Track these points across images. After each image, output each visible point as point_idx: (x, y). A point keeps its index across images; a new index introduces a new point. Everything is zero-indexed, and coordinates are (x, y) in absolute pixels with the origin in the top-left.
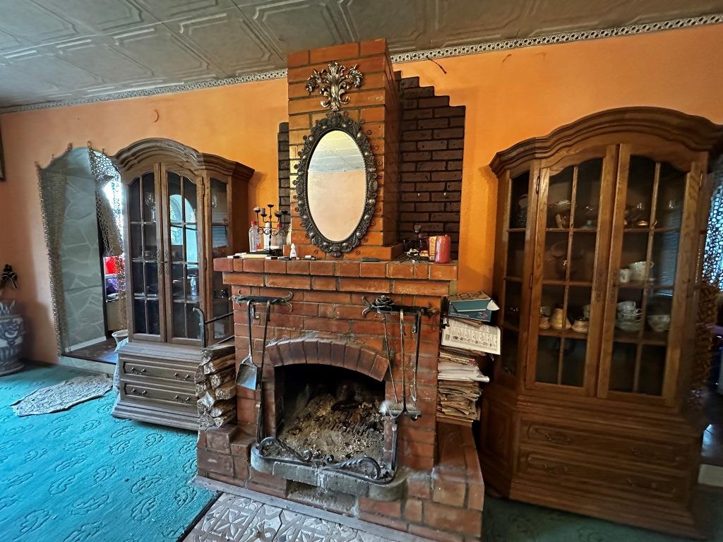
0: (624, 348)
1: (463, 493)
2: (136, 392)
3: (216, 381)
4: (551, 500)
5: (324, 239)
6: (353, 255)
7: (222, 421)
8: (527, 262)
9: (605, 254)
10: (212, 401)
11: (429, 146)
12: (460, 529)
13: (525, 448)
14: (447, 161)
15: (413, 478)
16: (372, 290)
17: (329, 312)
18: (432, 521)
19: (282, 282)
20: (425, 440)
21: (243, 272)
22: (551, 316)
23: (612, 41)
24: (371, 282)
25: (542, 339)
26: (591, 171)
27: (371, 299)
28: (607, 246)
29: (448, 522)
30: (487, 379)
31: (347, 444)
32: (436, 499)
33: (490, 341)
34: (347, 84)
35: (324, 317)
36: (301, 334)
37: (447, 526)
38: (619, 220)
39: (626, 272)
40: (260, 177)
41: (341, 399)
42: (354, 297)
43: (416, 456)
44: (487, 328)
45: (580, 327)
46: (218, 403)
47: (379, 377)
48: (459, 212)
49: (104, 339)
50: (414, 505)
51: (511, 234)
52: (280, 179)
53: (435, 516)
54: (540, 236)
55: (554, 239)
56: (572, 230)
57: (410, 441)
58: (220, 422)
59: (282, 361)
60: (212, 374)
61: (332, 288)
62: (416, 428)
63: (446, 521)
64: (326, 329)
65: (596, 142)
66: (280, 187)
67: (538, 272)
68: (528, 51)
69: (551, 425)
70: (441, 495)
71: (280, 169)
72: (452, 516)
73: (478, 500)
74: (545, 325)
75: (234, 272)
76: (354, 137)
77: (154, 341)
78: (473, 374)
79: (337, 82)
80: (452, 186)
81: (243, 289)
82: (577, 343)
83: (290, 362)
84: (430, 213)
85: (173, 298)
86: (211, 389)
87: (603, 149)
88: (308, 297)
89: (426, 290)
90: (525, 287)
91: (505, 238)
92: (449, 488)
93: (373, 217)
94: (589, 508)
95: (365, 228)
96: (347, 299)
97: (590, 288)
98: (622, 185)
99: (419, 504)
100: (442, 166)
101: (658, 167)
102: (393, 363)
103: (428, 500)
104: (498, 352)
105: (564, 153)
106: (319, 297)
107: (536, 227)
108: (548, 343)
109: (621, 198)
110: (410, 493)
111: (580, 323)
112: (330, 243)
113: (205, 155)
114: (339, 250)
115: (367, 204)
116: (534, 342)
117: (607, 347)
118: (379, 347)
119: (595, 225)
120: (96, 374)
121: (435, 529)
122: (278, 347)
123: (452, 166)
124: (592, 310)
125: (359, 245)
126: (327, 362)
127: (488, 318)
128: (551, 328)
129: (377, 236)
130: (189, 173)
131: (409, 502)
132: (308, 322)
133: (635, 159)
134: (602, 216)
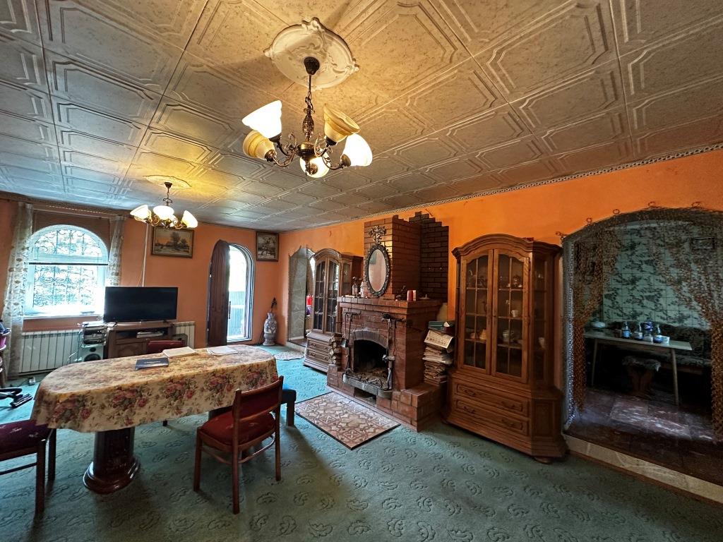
1: (410, 398)
2: (312, 355)
3: (335, 345)
5: (373, 290)
6: (381, 297)
7: (336, 362)
9: (491, 300)
12: (410, 416)
14: (441, 252)
15: (396, 393)
16: (384, 311)
18: (400, 411)
19: (357, 307)
21: (346, 302)
24: (384, 308)
26: (484, 260)
28: (492, 297)
32: (402, 400)
33: (444, 342)
34: (380, 233)
35: (370, 321)
36: (363, 328)
37: (405, 414)
43: (399, 384)
44: (447, 336)
45: (482, 337)
46: (335, 354)
47: (386, 346)
48: (447, 277)
50: (394, 402)
54: (463, 292)
56: (476, 289)
57: (397, 377)
59: (355, 338)
62: (399, 371)
63: (405, 411)
64: (370, 327)
65: (485, 248)
67: (463, 308)
68: (474, 199)
72: (407, 409)
73: (415, 403)
76: (382, 252)
77: (319, 333)
78: (439, 359)
79: (377, 232)
80: (444, 265)
81: (346, 309)
82: (482, 347)
83: (358, 339)
84: (434, 278)
85: (328, 314)
87: (487, 251)
88: (365, 313)
92: (406, 396)
93: (389, 282)
95: (386, 286)
96: (377, 314)
97: (486, 318)
98: (496, 268)
100: (439, 255)
101: (511, 259)
103: (399, 401)
104: (449, 348)
105: (472, 253)
107: (461, 288)
110: (393, 397)
112: (375, 292)
113: (342, 255)
114: (377, 295)
115: (386, 277)
116: (462, 343)
117: (495, 348)
119: (486, 287)
121: (402, 415)
122: (354, 333)
123: (444, 254)
125: (384, 293)
126: (370, 340)
127: (445, 331)
132: (365, 323)
133: (501, 256)
134: (489, 282)
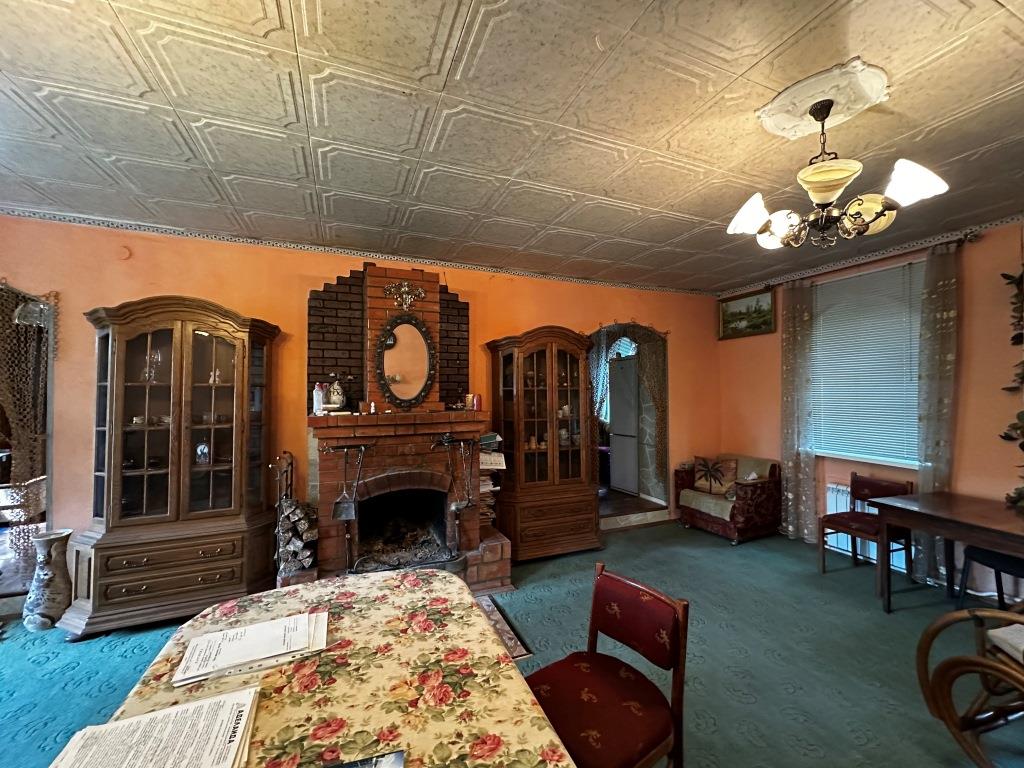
0: (563, 455)
1: (500, 551)
2: (129, 592)
3: (303, 526)
5: (397, 399)
6: (418, 409)
7: (311, 560)
8: (515, 408)
9: (551, 402)
10: (300, 544)
12: (499, 575)
14: (459, 339)
15: (470, 554)
16: (440, 431)
17: (407, 450)
18: (483, 576)
19: (370, 432)
20: (474, 530)
21: (337, 427)
22: (528, 441)
23: (543, 280)
24: (440, 426)
25: (526, 455)
26: (542, 354)
27: (436, 438)
28: (552, 397)
29: (493, 573)
30: (498, 488)
32: (486, 560)
33: (497, 462)
35: (403, 454)
36: (384, 471)
37: (491, 576)
38: (556, 383)
39: (560, 412)
42: (425, 438)
43: (469, 540)
44: (496, 454)
45: (543, 446)
46: (306, 546)
47: (444, 488)
48: (467, 375)
50: (472, 570)
51: (504, 391)
53: (485, 573)
54: (521, 393)
55: (528, 394)
56: (536, 389)
57: (465, 531)
58: (308, 562)
59: (368, 493)
60: (300, 520)
61: (411, 432)
62: (468, 521)
63: (491, 573)
64: (405, 464)
65: (543, 340)
67: (522, 414)
68: (503, 276)
70: (488, 557)
72: (494, 568)
73: (508, 554)
74: (526, 448)
75: (329, 427)
76: (420, 330)
78: (488, 487)
79: (408, 293)
80: (463, 356)
81: (330, 442)
82: (544, 454)
83: (377, 494)
84: (448, 375)
86: (298, 535)
87: (546, 345)
88: (389, 441)
89: (472, 428)
90: (516, 423)
91: (501, 393)
92: (492, 550)
93: (433, 383)
95: (427, 389)
96: (420, 439)
97: (546, 422)
98: (555, 365)
99: (475, 568)
100: (455, 342)
101: (568, 356)
102: (454, 479)
103: (482, 563)
104: (505, 468)
105: (528, 345)
106: (398, 441)
107: (517, 388)
108: (530, 456)
109: (555, 371)
110: (469, 563)
111: (543, 443)
112: (403, 401)
113: (254, 320)
114: (410, 405)
115: (430, 374)
116: (523, 457)
117: (557, 454)
118: (443, 469)
119: (545, 385)
121: (485, 581)
122: (365, 484)
123: (462, 342)
124: (548, 435)
125: (423, 402)
126: (408, 487)
127: (495, 446)
128: (530, 449)
129: (435, 396)
131: (469, 570)
132: (389, 461)
133: (559, 351)
134: (548, 381)
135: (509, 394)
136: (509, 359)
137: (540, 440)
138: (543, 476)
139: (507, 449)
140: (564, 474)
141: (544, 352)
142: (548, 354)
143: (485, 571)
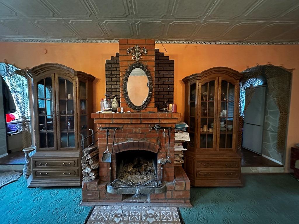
0: (222, 136)
1: (184, 185)
2: (42, 174)
3: (91, 162)
4: (207, 185)
5: (134, 105)
6: (144, 111)
8: (196, 111)
9: (217, 108)
10: (90, 170)
11: (163, 72)
12: (184, 197)
13: (198, 169)
14: (169, 78)
15: (168, 184)
16: (153, 122)
17: (137, 131)
18: (175, 197)
19: (119, 121)
20: (171, 171)
21: (104, 119)
22: (203, 127)
23: (214, 45)
24: (153, 120)
25: (201, 135)
27: (152, 125)
28: (217, 105)
29: (180, 196)
30: (186, 149)
31: (143, 178)
32: (176, 189)
33: (186, 137)
34: (142, 53)
35: (135, 133)
36: (127, 140)
37: (179, 197)
38: (219, 98)
39: (221, 113)
40: (98, 80)
41: (135, 163)
42: (146, 125)
43: (168, 177)
44: (185, 133)
45: (211, 130)
46: (93, 170)
47: (156, 151)
48: (173, 95)
49: (7, 154)
50: (169, 193)
51: (190, 102)
52: (106, 81)
53: (176, 195)
54: (200, 103)
55: (203, 104)
56: (208, 101)
57: (166, 172)
58: (93, 178)
59: (119, 150)
60: (90, 159)
61: (139, 122)
62: (168, 167)
63: (179, 196)
64: (136, 137)
65: (213, 76)
66: (106, 84)
67: (200, 114)
68: (192, 45)
69: (205, 161)
70: (178, 187)
71: (106, 78)
72: (181, 194)
73: (189, 187)
74: (201, 131)
75: (100, 119)
76: (145, 71)
78: (181, 148)
79: (138, 52)
80: (171, 86)
81: (102, 125)
82: (211, 135)
83: (123, 151)
84: (164, 95)
86: (89, 165)
87: (215, 78)
88: (129, 126)
89: (171, 121)
90: (196, 119)
91: (189, 103)
92: (180, 184)
93: (151, 97)
94: (216, 184)
95: (148, 101)
96: (144, 126)
97: (213, 118)
98: (220, 88)
99: (170, 192)
100: (167, 79)
101: (228, 83)
102: (161, 147)
103: (173, 190)
104: (189, 140)
105: (205, 78)
106: (133, 126)
107: (198, 101)
108: (203, 135)
109: (220, 92)
110: (167, 189)
111: (211, 129)
112: (136, 107)
113: (78, 72)
114: (139, 109)
115: (149, 93)
116: (199, 136)
117: (218, 135)
118: (155, 141)
119: (213, 99)
120: (8, 171)
121: (176, 199)
122: (118, 145)
123: (170, 79)
124: (214, 125)
125: (146, 107)
126: (137, 149)
127: (185, 130)
128: (203, 131)
129: (152, 104)
130: (70, 78)
131: (167, 192)
132: (129, 135)
133: (223, 81)
134: (215, 97)
135: (193, 104)
136: (193, 86)
137: (209, 127)
138: (210, 145)
139: (191, 131)
140: (222, 146)
141: (213, 82)
142: (216, 83)
143: (176, 194)
